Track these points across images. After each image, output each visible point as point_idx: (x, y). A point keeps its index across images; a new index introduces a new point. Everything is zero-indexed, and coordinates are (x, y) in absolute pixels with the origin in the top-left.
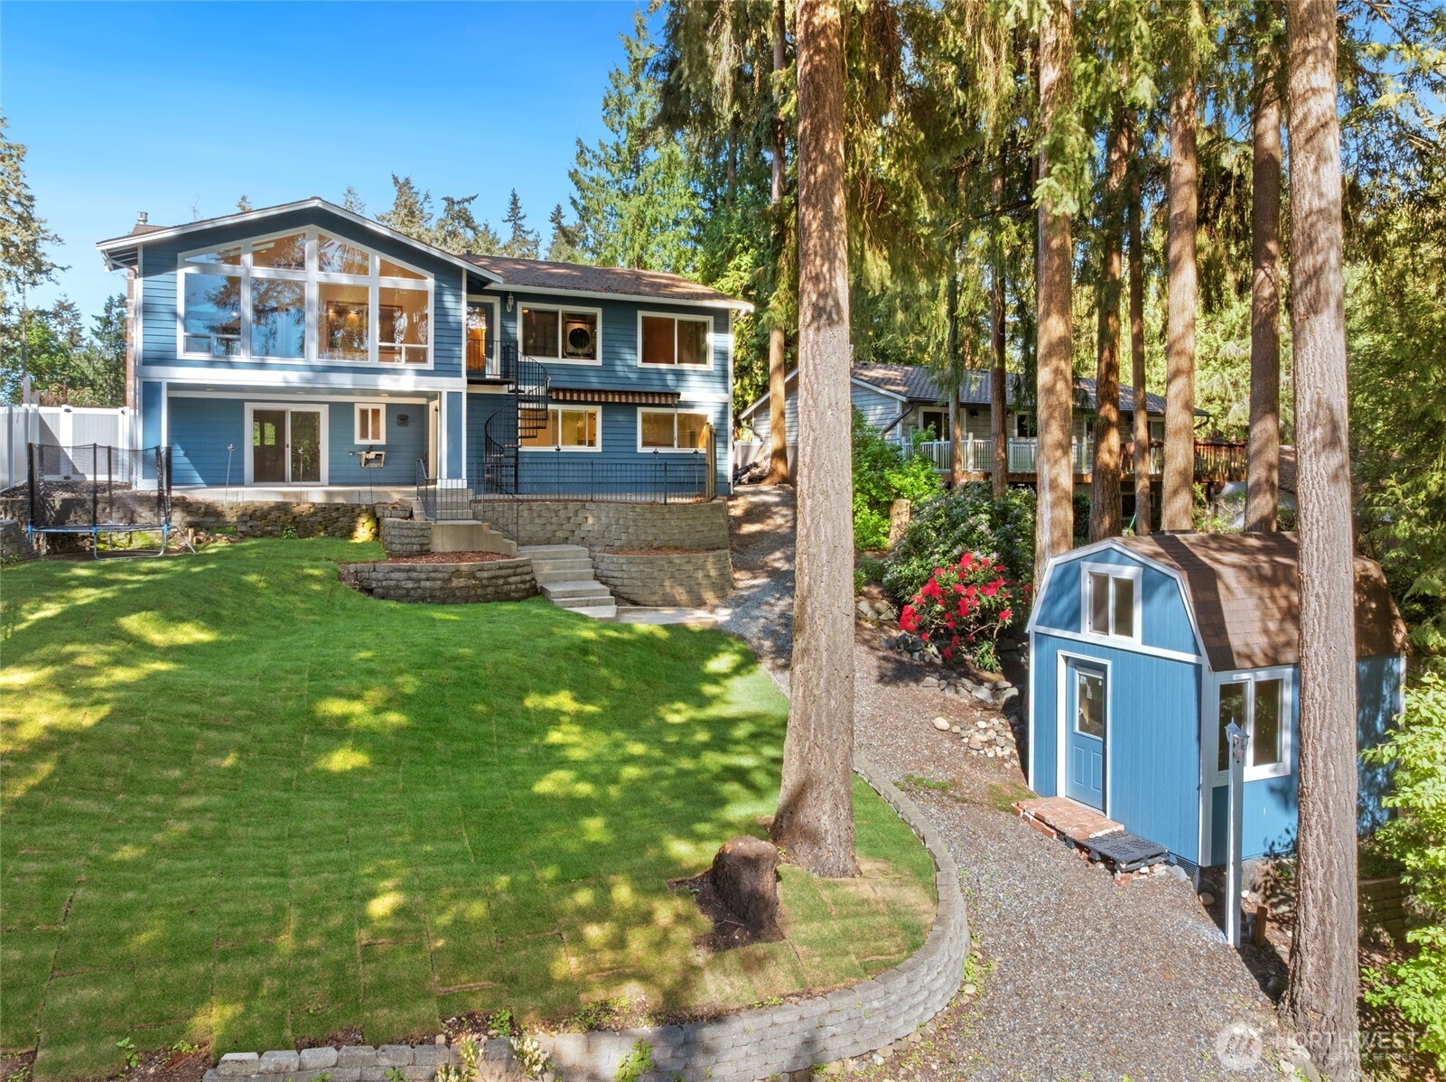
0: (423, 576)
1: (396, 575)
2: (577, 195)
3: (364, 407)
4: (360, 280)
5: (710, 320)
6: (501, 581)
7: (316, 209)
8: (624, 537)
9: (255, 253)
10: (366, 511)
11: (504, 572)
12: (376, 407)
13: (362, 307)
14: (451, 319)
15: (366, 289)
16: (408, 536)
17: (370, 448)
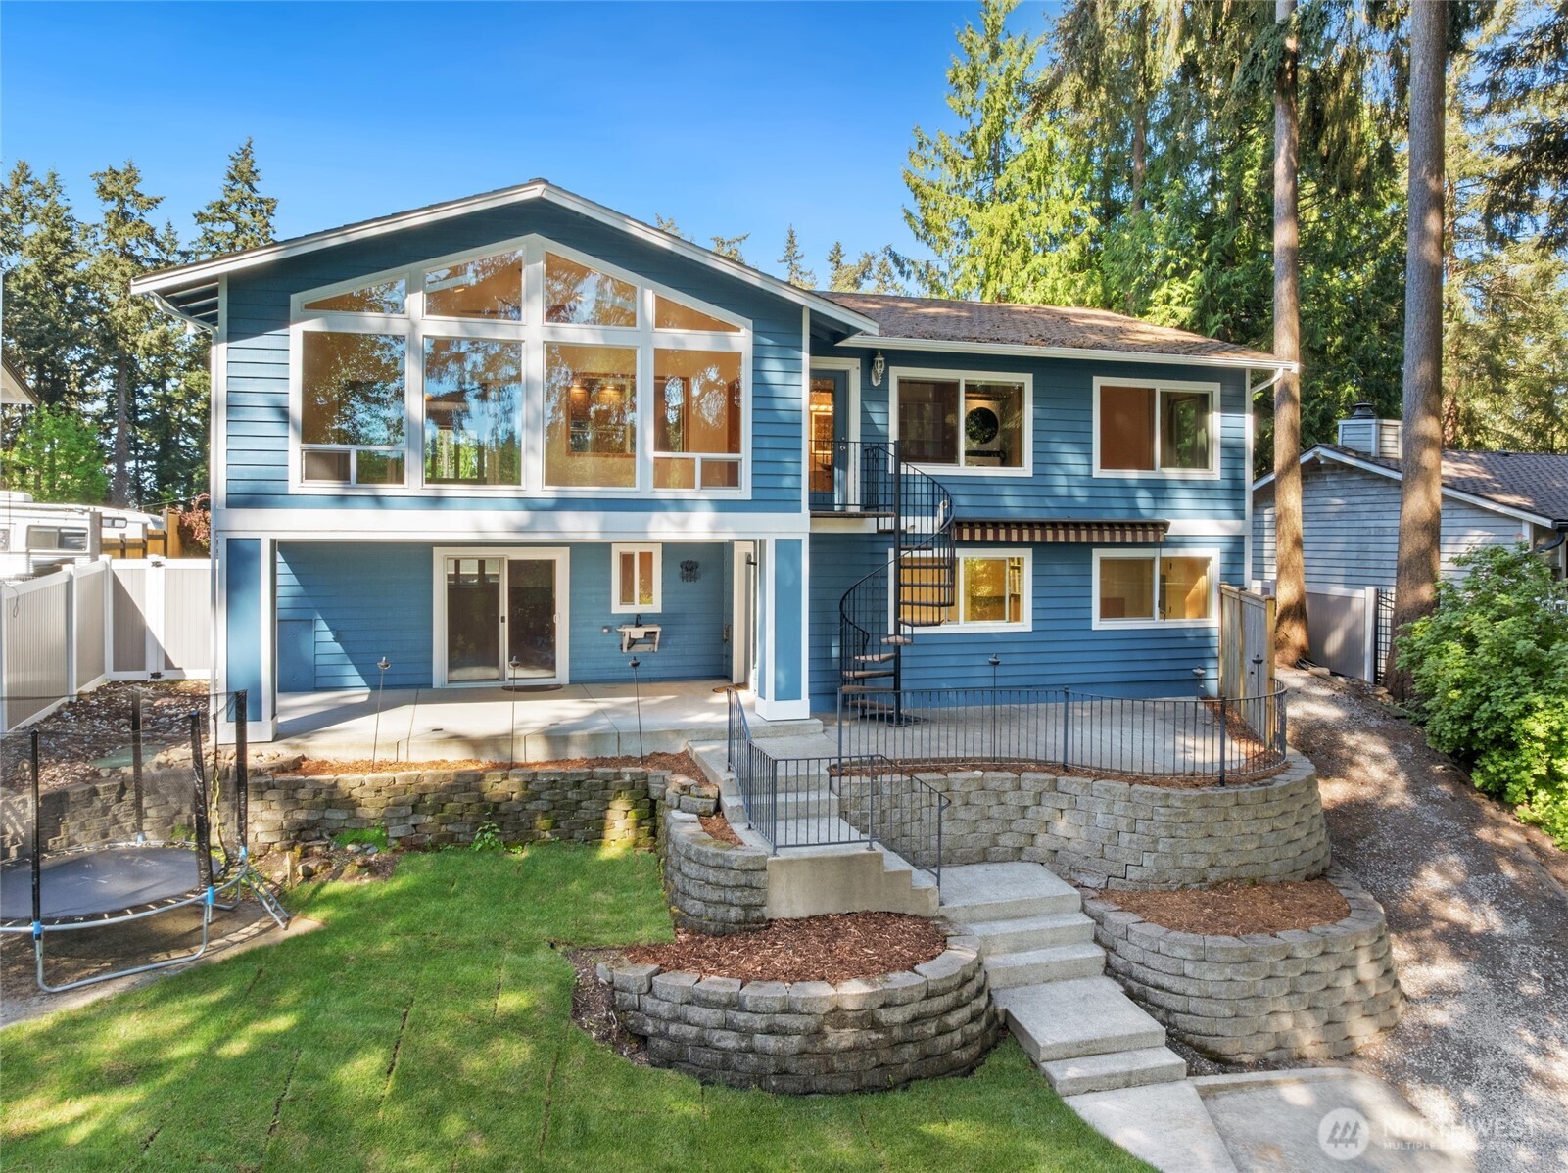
0: (760, 1022)
1: (698, 1013)
2: (914, 206)
3: (627, 549)
4: (620, 337)
5: (1215, 388)
6: (931, 1028)
7: (540, 204)
8: (1148, 860)
9: (430, 295)
10: (632, 785)
11: (938, 1004)
12: (646, 549)
13: (626, 386)
14: (779, 404)
15: (632, 352)
16: (717, 885)
17: (638, 621)
